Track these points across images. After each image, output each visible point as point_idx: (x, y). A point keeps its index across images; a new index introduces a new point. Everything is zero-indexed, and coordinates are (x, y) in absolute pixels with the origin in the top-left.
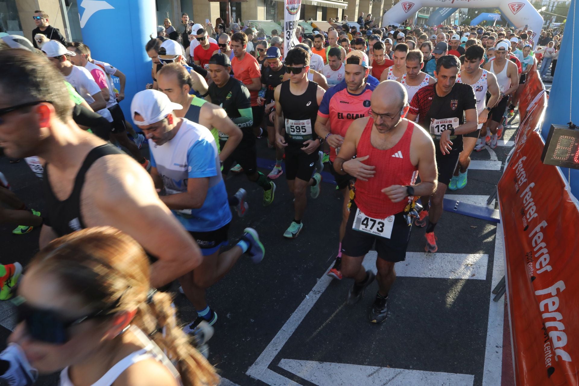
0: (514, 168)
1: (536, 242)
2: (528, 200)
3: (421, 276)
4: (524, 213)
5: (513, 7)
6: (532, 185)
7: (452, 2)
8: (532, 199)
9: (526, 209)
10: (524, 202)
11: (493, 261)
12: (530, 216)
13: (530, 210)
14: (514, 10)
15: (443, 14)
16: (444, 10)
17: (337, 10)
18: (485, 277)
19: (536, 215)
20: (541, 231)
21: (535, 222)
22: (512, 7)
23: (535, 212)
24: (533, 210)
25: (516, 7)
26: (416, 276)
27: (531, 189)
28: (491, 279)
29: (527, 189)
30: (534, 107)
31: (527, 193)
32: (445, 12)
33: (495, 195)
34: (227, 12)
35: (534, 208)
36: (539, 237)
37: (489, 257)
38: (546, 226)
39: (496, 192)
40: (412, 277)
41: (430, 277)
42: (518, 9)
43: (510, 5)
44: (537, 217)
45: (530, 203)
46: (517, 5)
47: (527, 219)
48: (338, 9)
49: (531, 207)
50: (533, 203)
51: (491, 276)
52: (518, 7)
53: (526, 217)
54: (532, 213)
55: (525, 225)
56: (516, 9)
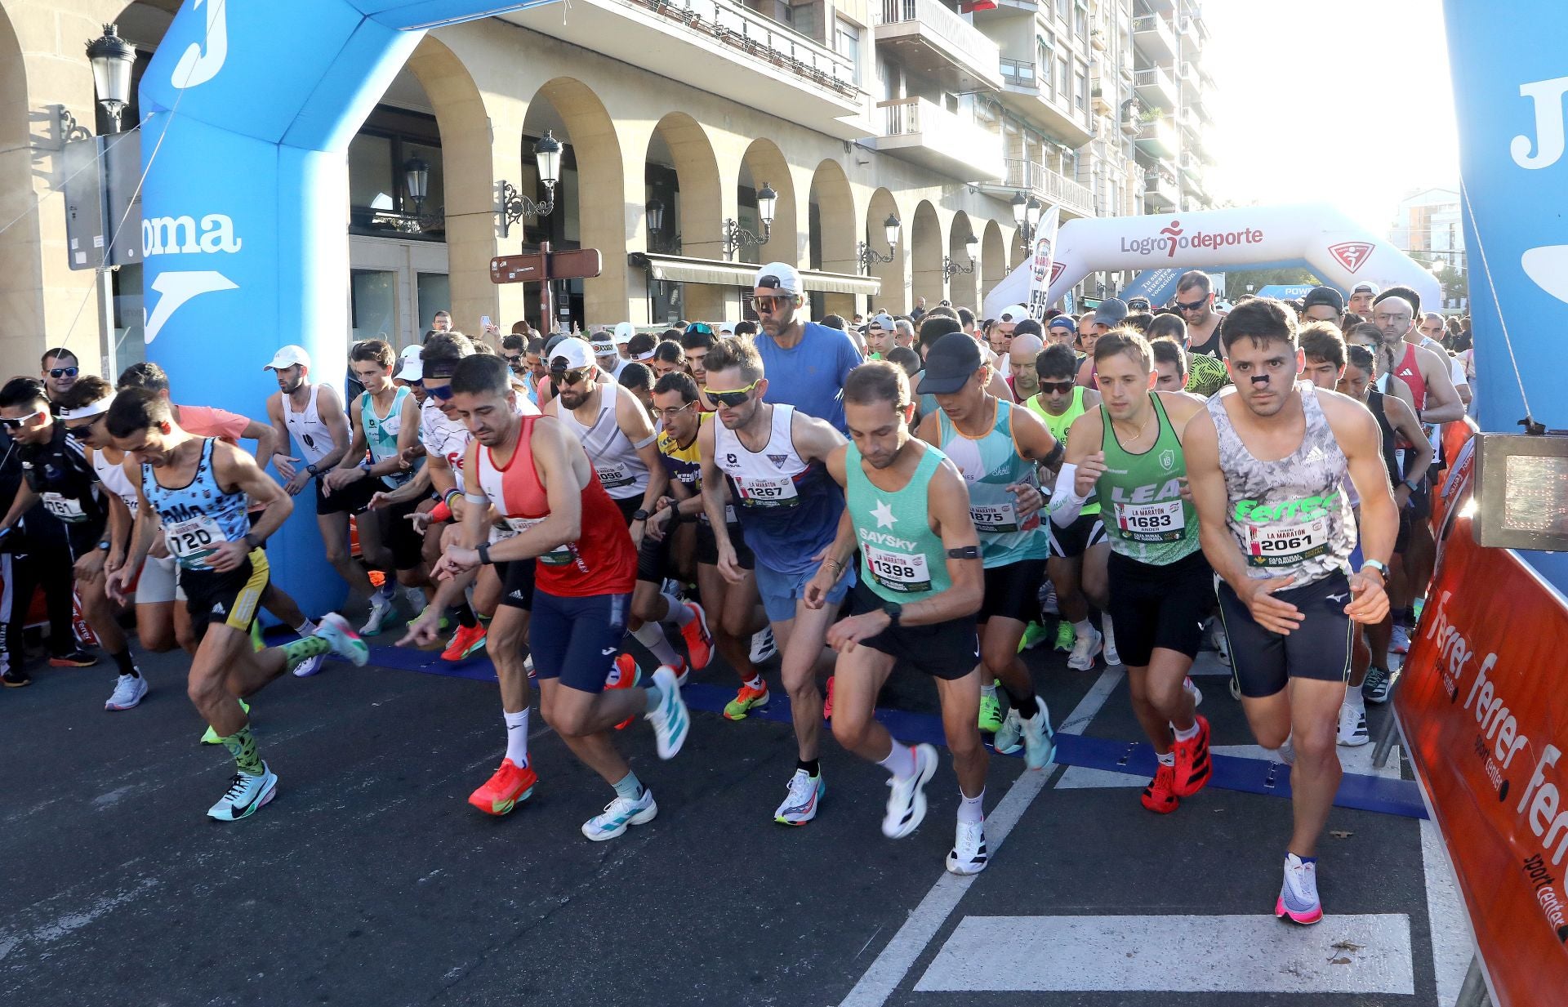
0: (1429, 637)
1: (1541, 817)
2: (1486, 708)
3: (1183, 989)
4: (1485, 750)
5: (1345, 255)
6: (1490, 660)
7: (1171, 254)
8: (1499, 702)
9: (1489, 736)
10: (1479, 716)
11: (1428, 934)
12: (1506, 750)
13: (1503, 734)
14: (1349, 263)
15: (1152, 292)
16: (1153, 282)
17: (851, 298)
18: (1412, 984)
19: (1522, 741)
20: (1546, 781)
21: (1525, 761)
22: (1341, 255)
23: (1518, 734)
24: (1508, 730)
25: (1353, 257)
26: (1167, 989)
27: (1491, 675)
28: (1434, 990)
29: (1481, 679)
30: (1460, 484)
31: (1480, 689)
32: (1158, 286)
33: (1391, 734)
34: (543, 307)
35: (1512, 723)
36: (1548, 801)
37: (1413, 922)
38: (1559, 759)
39: (1393, 720)
40: (1152, 993)
41: (1213, 989)
42: (1358, 259)
43: (1333, 250)
44: (1527, 746)
45: (1495, 713)
46: (1352, 249)
47: (1499, 764)
48: (854, 295)
49: (1501, 723)
50: (1506, 711)
51: (1433, 981)
52: (1357, 254)
53: (1495, 760)
54: (1509, 739)
55: (1498, 781)
56: (1354, 261)
